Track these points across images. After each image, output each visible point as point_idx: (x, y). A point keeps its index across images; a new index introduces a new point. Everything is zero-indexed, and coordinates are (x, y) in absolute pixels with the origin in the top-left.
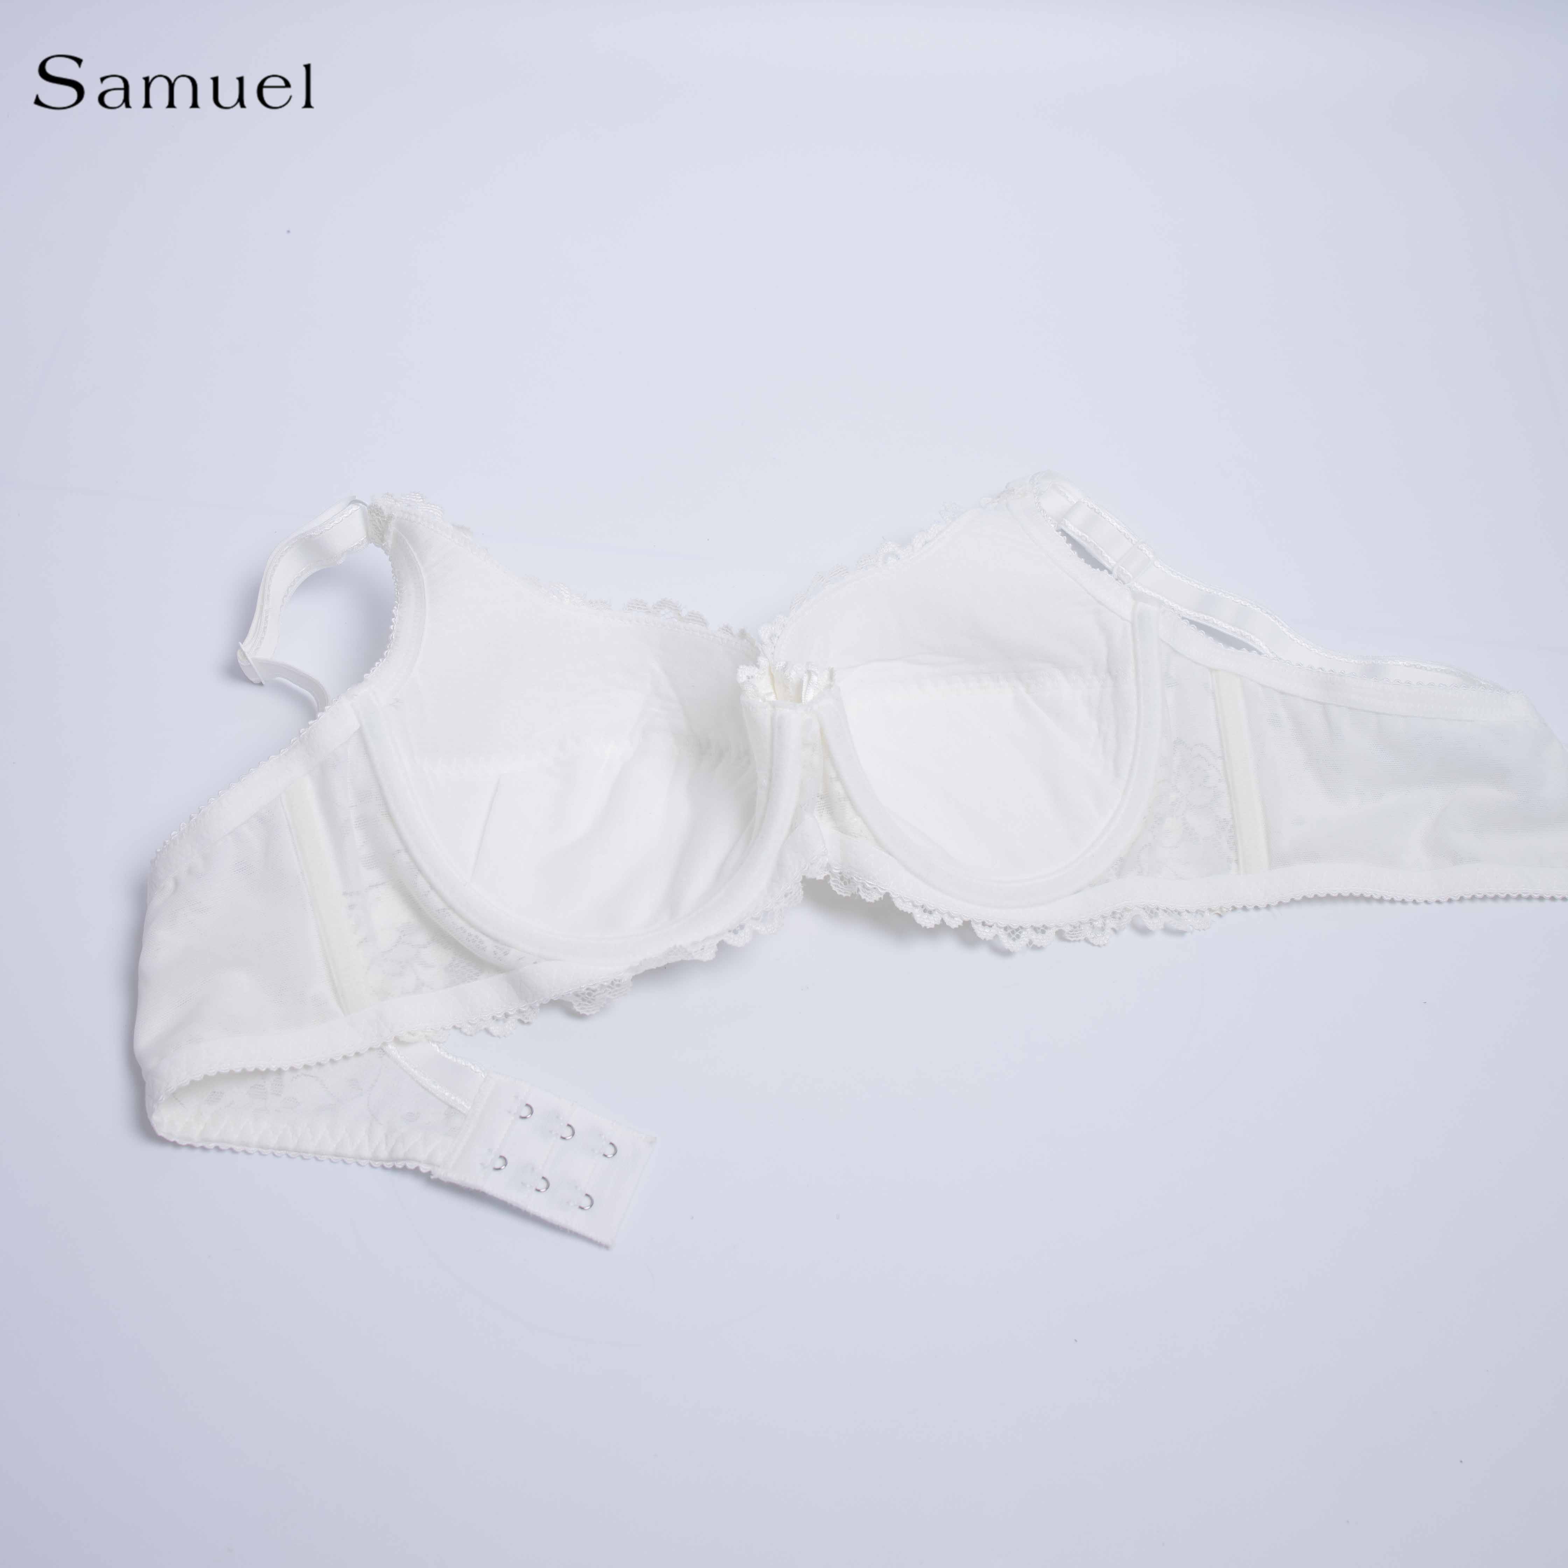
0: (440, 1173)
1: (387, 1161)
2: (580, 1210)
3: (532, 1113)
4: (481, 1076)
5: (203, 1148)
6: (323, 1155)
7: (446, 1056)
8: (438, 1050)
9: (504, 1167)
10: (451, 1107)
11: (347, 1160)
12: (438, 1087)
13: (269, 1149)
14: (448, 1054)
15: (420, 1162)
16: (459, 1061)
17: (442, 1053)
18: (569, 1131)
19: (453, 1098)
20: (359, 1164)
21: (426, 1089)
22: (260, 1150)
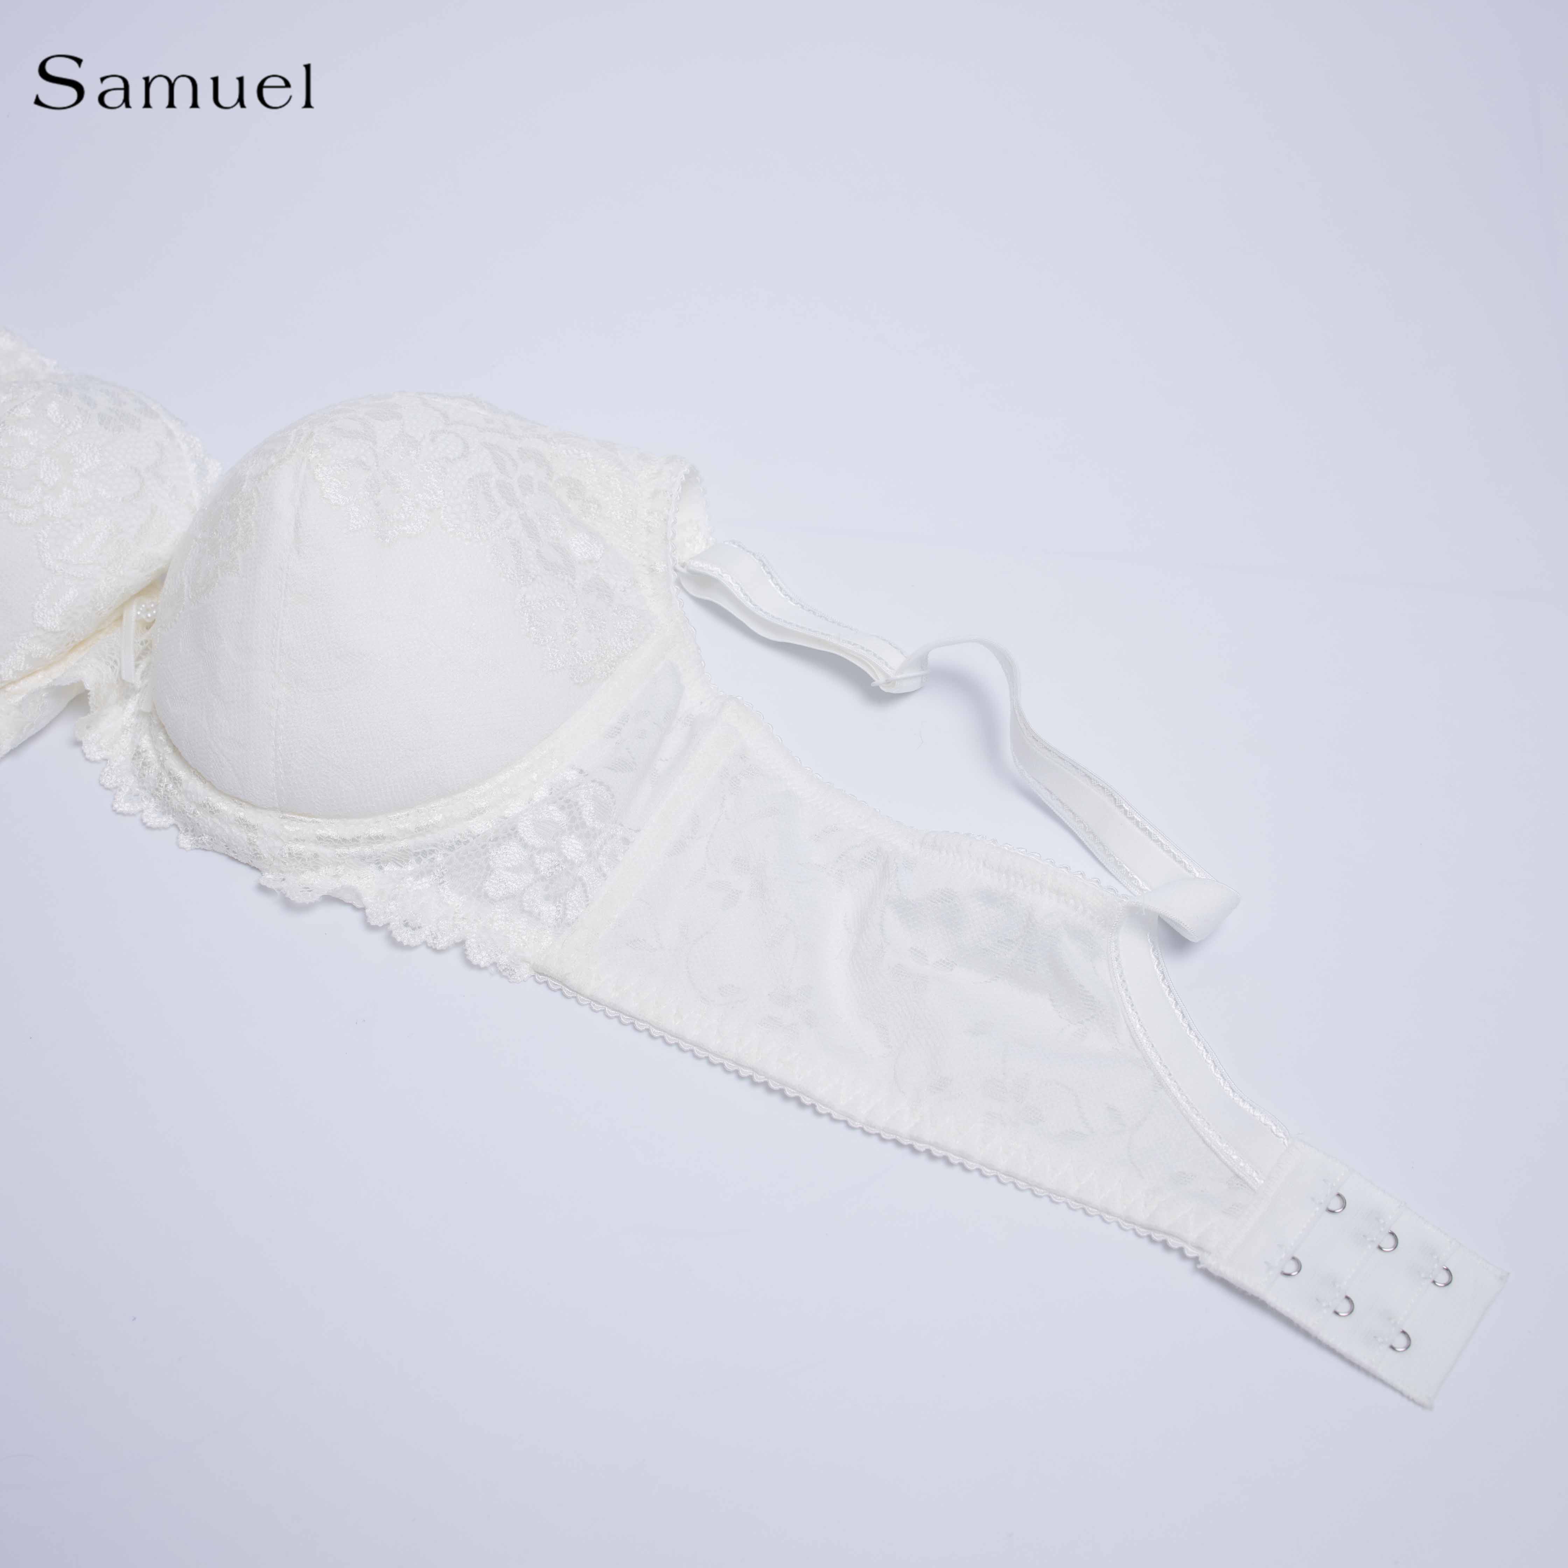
0: (1210, 1262)
1: (1142, 1226)
2: (1391, 1351)
3: (1344, 1207)
4: (1284, 1143)
5: (912, 1148)
6: (1058, 1196)
7: (1241, 1104)
8: (1231, 1095)
9: (1296, 1273)
10: (1238, 1176)
11: (1089, 1210)
12: (1224, 1145)
13: (994, 1170)
14: (1244, 1101)
15: (1186, 1242)
16: (1257, 1114)
17: (1236, 1099)
18: (1391, 1241)
19: (1242, 1164)
20: (1104, 1220)
21: (1208, 1146)
22: (981, 1167)
